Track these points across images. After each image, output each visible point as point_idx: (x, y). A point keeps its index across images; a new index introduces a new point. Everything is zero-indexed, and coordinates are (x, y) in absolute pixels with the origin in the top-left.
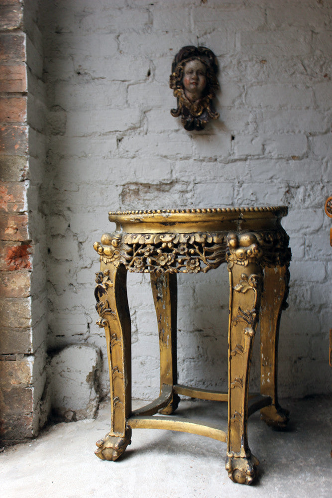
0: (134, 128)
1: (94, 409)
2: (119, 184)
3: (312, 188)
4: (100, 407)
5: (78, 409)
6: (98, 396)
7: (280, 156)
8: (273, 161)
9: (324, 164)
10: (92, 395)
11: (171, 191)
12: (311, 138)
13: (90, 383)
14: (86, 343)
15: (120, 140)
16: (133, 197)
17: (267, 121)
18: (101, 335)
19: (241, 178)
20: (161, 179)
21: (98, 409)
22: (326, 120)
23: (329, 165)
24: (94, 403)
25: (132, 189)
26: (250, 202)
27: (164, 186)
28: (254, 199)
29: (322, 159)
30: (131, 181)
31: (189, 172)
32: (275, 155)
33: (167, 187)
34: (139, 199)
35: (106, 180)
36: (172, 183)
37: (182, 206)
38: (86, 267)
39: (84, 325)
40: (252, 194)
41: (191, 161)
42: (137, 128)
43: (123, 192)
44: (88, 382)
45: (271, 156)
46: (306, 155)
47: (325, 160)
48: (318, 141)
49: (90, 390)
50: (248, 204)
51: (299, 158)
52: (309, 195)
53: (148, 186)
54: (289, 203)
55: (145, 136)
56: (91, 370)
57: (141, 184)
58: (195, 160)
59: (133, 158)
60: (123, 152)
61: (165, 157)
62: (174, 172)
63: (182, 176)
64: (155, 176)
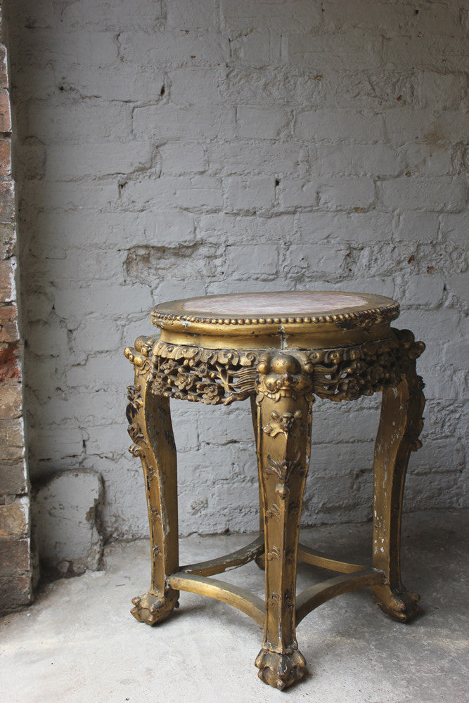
0: (142, 169)
1: (97, 556)
2: (123, 247)
3: (381, 249)
4: (105, 552)
5: (76, 557)
6: (101, 537)
7: (339, 208)
8: (330, 215)
9: (396, 218)
10: (93, 538)
11: (193, 256)
12: (379, 183)
13: (91, 521)
14: (81, 467)
15: (122, 186)
16: (141, 265)
17: (323, 160)
18: (102, 456)
19: (288, 238)
20: (181, 240)
21: (102, 555)
22: (399, 158)
23: (401, 218)
24: (97, 548)
25: (141, 254)
26: (300, 269)
27: (184, 249)
28: (306, 266)
29: (393, 211)
30: (140, 244)
31: (219, 230)
32: (332, 206)
33: (188, 252)
34: (150, 268)
35: (105, 243)
36: (196, 246)
37: (209, 276)
38: (79, 364)
39: (79, 443)
40: (303, 259)
41: (222, 214)
42: (147, 169)
43: (127, 259)
44: (88, 520)
45: (327, 207)
46: (373, 207)
47: (396, 213)
48: (388, 187)
49: (90, 532)
50: (297, 273)
51: (363, 210)
52: (376, 259)
53: (163, 250)
54: (350, 270)
55: (158, 179)
56: (92, 505)
57: (153, 247)
58: (227, 213)
59: (142, 211)
60: (127, 203)
61: (186, 209)
62: (197, 231)
63: (210, 237)
64: (172, 236)
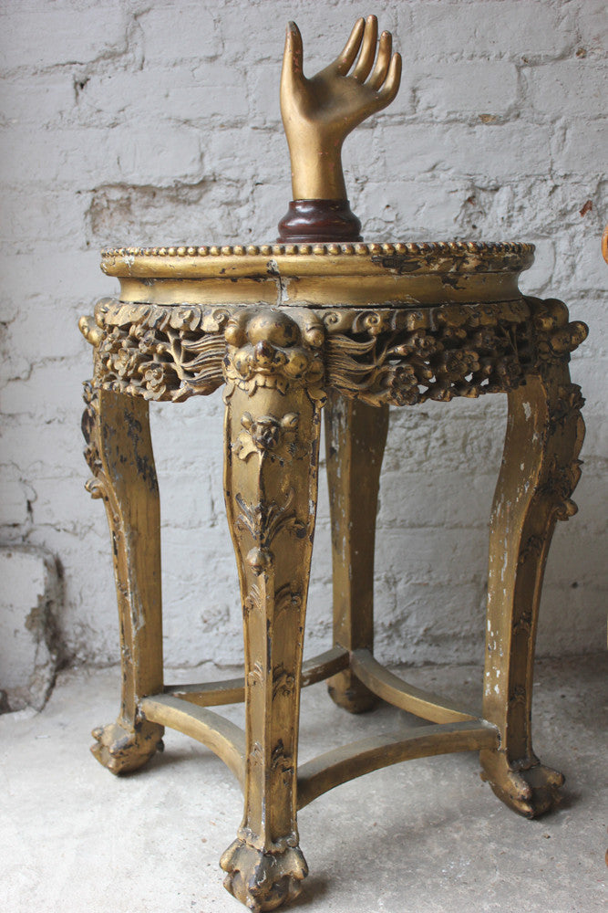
0: (112, 55)
1: (46, 686)
2: (84, 187)
3: (529, 191)
4: (57, 681)
5: (12, 685)
6: (54, 657)
7: (452, 116)
8: (437, 128)
9: (559, 133)
10: (39, 657)
11: (202, 201)
12: (526, 71)
13: (35, 630)
14: (26, 543)
15: (82, 86)
16: (117, 217)
17: (423, 32)
18: (58, 527)
19: (361, 169)
20: (178, 174)
21: (53, 685)
22: (563, 25)
23: (569, 135)
24: (46, 673)
25: (115, 198)
26: (383, 225)
27: (186, 191)
28: (393, 218)
29: (553, 122)
30: (111, 181)
31: (242, 157)
32: (441, 112)
33: (194, 194)
34: (132, 223)
35: (55, 179)
36: (204, 184)
37: (227, 236)
38: (18, 378)
39: (20, 504)
40: (388, 206)
41: (247, 130)
42: (120, 55)
43: (92, 206)
44: (30, 629)
45: (432, 116)
46: (514, 113)
47: (559, 123)
48: (543, 79)
49: (34, 647)
50: (378, 231)
51: (499, 121)
52: (521, 208)
53: (150, 191)
54: (474, 227)
55: (139, 73)
56: (35, 604)
57: (134, 187)
58: (255, 128)
59: (114, 125)
60: (89, 113)
61: (186, 122)
62: (206, 159)
63: (227, 168)
64: (165, 168)
